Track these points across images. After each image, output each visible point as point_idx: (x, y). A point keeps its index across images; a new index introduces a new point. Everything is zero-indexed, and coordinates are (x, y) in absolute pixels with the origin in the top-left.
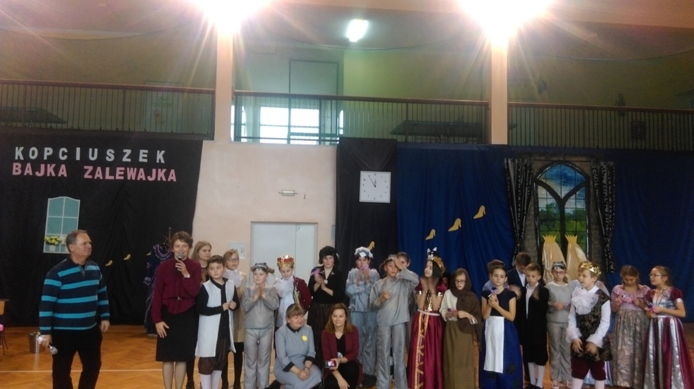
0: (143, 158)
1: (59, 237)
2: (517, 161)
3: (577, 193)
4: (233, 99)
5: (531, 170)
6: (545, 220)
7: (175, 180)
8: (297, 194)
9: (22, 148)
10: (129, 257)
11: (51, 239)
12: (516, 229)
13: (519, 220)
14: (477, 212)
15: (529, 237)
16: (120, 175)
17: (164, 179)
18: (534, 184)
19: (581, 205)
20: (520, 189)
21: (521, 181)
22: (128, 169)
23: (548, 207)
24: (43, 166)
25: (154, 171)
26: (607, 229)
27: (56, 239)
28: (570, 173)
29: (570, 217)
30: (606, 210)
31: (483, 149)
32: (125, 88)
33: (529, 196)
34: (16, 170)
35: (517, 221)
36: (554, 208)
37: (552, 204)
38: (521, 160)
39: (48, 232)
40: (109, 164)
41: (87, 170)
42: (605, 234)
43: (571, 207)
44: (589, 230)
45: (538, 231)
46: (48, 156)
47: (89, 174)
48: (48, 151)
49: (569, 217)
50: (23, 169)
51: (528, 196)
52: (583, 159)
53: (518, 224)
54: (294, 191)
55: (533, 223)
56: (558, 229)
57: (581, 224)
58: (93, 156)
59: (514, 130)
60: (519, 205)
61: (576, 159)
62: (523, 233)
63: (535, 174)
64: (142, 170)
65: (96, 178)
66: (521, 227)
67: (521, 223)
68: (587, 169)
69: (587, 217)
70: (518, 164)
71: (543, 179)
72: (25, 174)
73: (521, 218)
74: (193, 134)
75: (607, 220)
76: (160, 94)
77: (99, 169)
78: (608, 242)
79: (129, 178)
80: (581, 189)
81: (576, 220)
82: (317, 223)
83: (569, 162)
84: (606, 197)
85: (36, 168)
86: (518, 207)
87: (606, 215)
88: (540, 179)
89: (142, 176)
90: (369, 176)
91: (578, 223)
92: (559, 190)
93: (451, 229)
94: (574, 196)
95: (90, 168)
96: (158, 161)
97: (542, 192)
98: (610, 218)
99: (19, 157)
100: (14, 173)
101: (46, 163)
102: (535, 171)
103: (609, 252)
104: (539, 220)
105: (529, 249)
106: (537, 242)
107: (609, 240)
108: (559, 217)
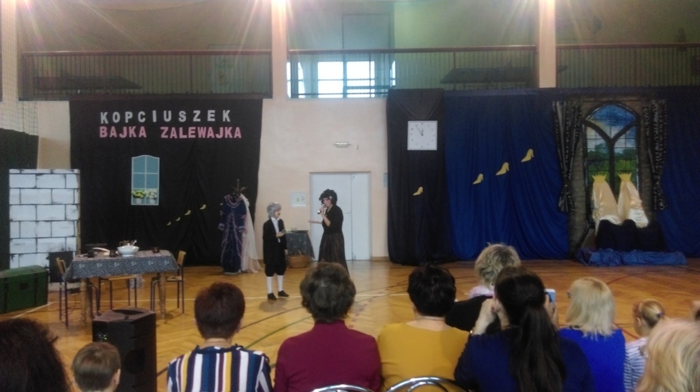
0: (211, 117)
1: (144, 191)
2: (565, 104)
3: (628, 133)
4: (288, 58)
5: (580, 111)
6: (593, 161)
7: (240, 137)
8: (350, 145)
9: (106, 113)
10: (204, 207)
11: (137, 193)
12: (563, 170)
13: (567, 162)
14: (524, 155)
15: (577, 178)
16: (192, 134)
17: (231, 137)
18: (583, 126)
19: (631, 145)
20: (568, 131)
21: (569, 123)
22: (199, 128)
23: (597, 147)
24: (125, 129)
25: (221, 129)
27: (141, 193)
28: (620, 113)
29: (620, 157)
30: (657, 148)
31: (530, 93)
32: (191, 54)
33: (578, 139)
34: (103, 133)
35: (564, 163)
36: (603, 148)
37: (601, 145)
38: (569, 102)
39: (134, 187)
40: (182, 124)
41: (163, 131)
42: (655, 172)
43: (620, 146)
44: (639, 169)
45: (586, 171)
46: (129, 120)
47: (166, 134)
48: (129, 115)
49: (618, 157)
50: (109, 131)
51: (576, 137)
52: (634, 98)
53: (566, 165)
54: (347, 142)
55: (581, 165)
56: (607, 168)
57: (631, 164)
58: (167, 117)
59: (563, 72)
60: (567, 147)
61: (626, 99)
62: (570, 174)
63: (583, 116)
64: (210, 129)
65: (171, 137)
66: (569, 168)
67: (568, 164)
68: (637, 108)
69: (637, 157)
70: (567, 106)
71: (593, 120)
72: (111, 136)
73: (569, 160)
74: (254, 93)
75: (658, 159)
76: (222, 57)
77: (173, 129)
78: (657, 180)
79: (200, 137)
80: (632, 128)
81: (626, 159)
82: (370, 172)
83: (619, 102)
84: (657, 136)
85: (119, 131)
86: (566, 149)
87: (657, 153)
88: (589, 120)
89: (211, 134)
90: (416, 125)
91: (628, 162)
92: (608, 130)
93: (499, 173)
94: (623, 136)
95: (166, 129)
96: (224, 120)
97: (591, 133)
98: (660, 155)
99: (104, 121)
100: (102, 136)
101: (128, 125)
102: (584, 113)
103: (659, 189)
104: (588, 160)
105: (577, 190)
106: (585, 182)
107: (659, 178)
108: (608, 157)
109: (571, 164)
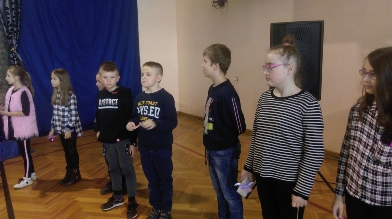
42: (8, 35)
75: (9, 18)
78: (12, 45)
107: (14, 42)
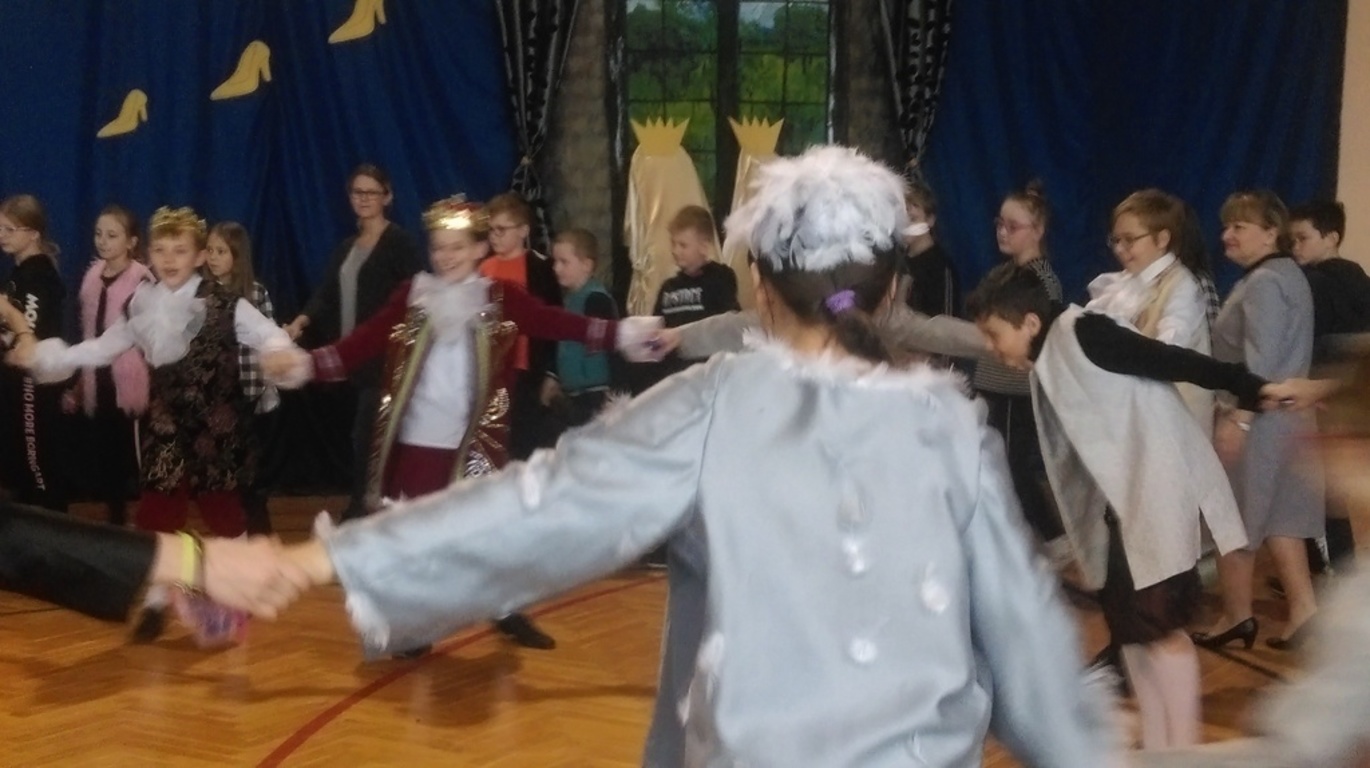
6: (654, 53)
12: (516, 90)
13: (531, 52)
14: (343, 13)
15: (579, 125)
26: (913, 90)
29: (762, 40)
30: (915, 10)
35: (521, 59)
42: (905, 115)
44: (837, 100)
45: (619, 101)
49: (754, 42)
53: (527, 68)
55: (597, 70)
56: (707, 93)
57: (804, 71)
62: (544, 110)
66: (540, 82)
67: (537, 65)
69: (832, 40)
73: (541, 43)
75: (915, 55)
81: (787, 54)
87: (913, 31)
91: (795, 68)
98: (929, 44)
104: (626, 52)
105: (576, 180)
106: (612, 148)
107: (920, 137)
108: (711, 37)
109: (551, 65)
